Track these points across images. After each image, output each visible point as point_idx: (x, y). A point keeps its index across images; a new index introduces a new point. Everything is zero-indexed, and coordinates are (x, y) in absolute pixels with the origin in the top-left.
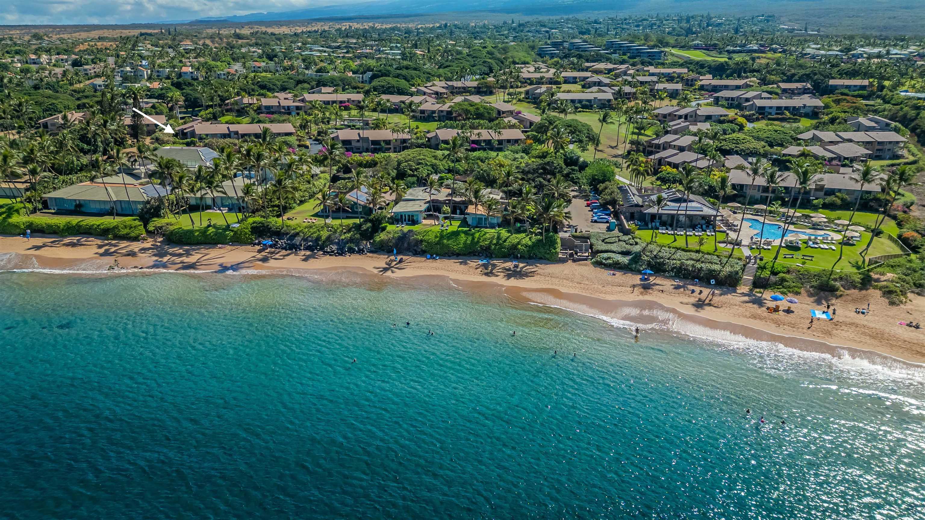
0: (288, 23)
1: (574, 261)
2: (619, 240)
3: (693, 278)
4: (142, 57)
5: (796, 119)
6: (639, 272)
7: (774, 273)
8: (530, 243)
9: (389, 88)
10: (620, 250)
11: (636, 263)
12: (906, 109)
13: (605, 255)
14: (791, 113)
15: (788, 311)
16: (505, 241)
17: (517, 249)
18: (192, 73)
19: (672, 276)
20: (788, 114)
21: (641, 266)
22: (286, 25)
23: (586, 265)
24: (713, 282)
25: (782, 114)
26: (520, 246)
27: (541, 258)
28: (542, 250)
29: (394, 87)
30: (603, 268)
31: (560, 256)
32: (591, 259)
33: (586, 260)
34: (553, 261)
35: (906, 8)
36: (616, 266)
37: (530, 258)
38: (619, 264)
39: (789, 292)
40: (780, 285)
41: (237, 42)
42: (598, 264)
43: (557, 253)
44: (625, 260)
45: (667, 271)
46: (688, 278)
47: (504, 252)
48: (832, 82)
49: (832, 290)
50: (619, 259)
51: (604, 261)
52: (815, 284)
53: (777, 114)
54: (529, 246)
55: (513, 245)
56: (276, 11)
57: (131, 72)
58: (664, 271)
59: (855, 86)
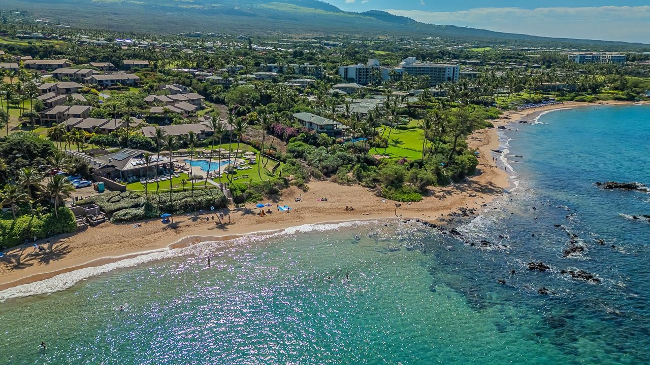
1: (93, 225)
2: (123, 198)
3: (198, 209)
5: (127, 88)
6: (159, 217)
7: (243, 191)
8: (42, 223)
10: (130, 205)
11: (151, 211)
12: (182, 78)
13: (121, 212)
14: (123, 85)
15: (269, 212)
16: (12, 228)
17: (31, 232)
19: (183, 213)
20: (120, 85)
21: (156, 212)
23: (107, 226)
24: (212, 208)
25: (117, 85)
26: (33, 229)
27: (59, 233)
28: (59, 225)
30: (125, 224)
31: (78, 225)
32: (109, 219)
33: (104, 221)
34: (73, 232)
35: (115, 14)
36: (135, 219)
37: (47, 236)
38: (138, 216)
39: (258, 200)
40: (251, 197)
42: (119, 221)
43: (75, 223)
44: (141, 211)
45: (177, 210)
46: (194, 211)
47: (15, 239)
48: (125, 62)
49: (276, 192)
50: (135, 212)
51: (123, 218)
52: (266, 191)
53: (112, 85)
54: (43, 226)
55: (24, 229)
58: (176, 211)
59: (141, 65)
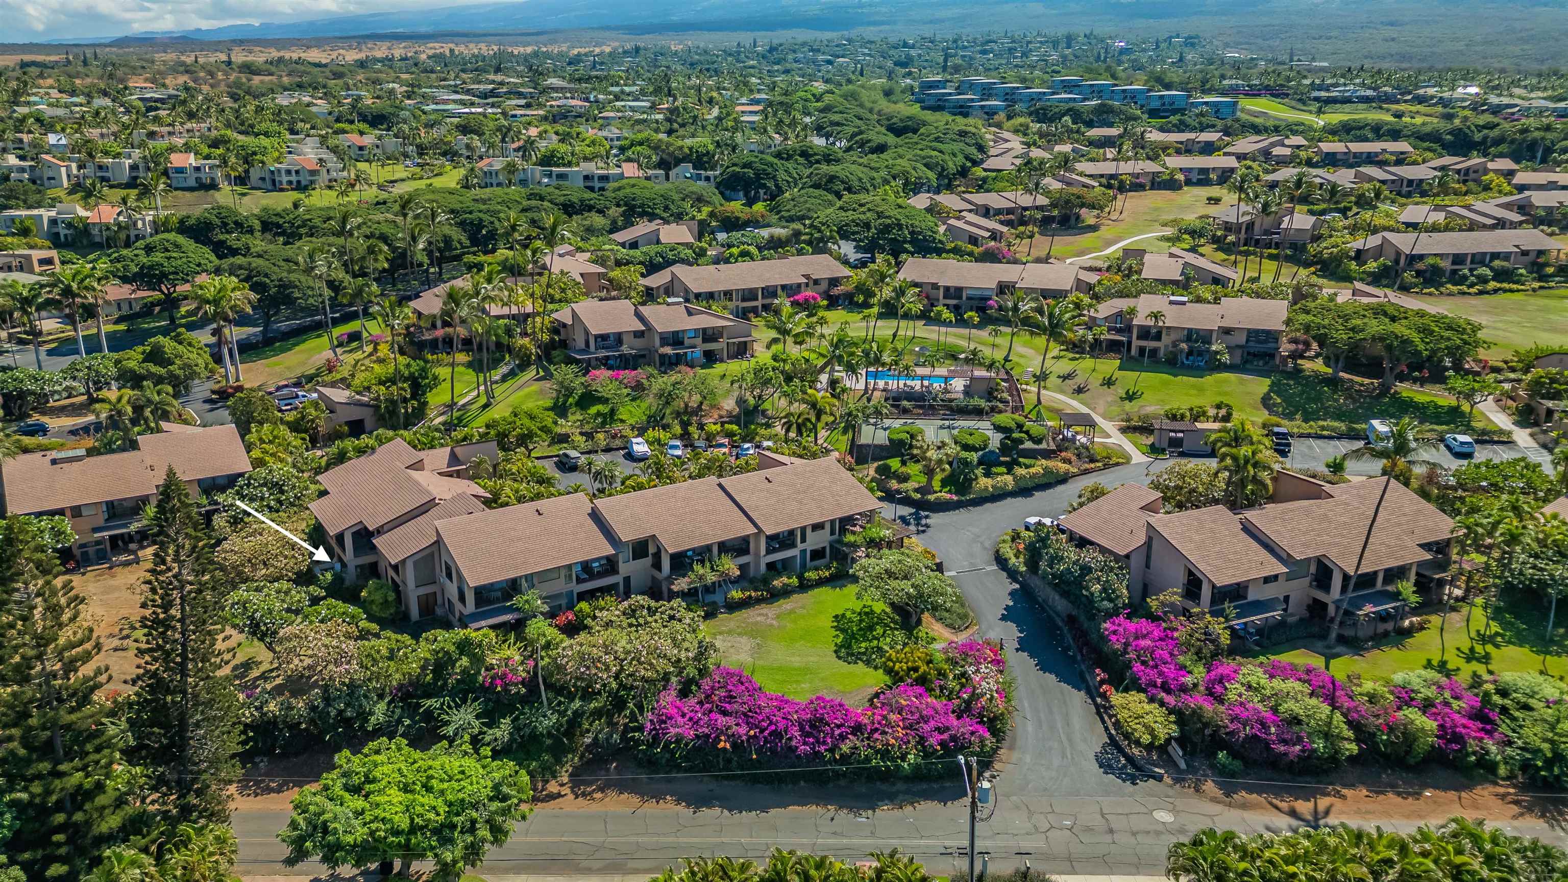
0: (318, 42)
4: (46, 125)
9: (887, 228)
18: (197, 169)
22: (318, 47)
29: (900, 226)
41: (249, 80)
56: (276, 21)
57: (22, 170)
